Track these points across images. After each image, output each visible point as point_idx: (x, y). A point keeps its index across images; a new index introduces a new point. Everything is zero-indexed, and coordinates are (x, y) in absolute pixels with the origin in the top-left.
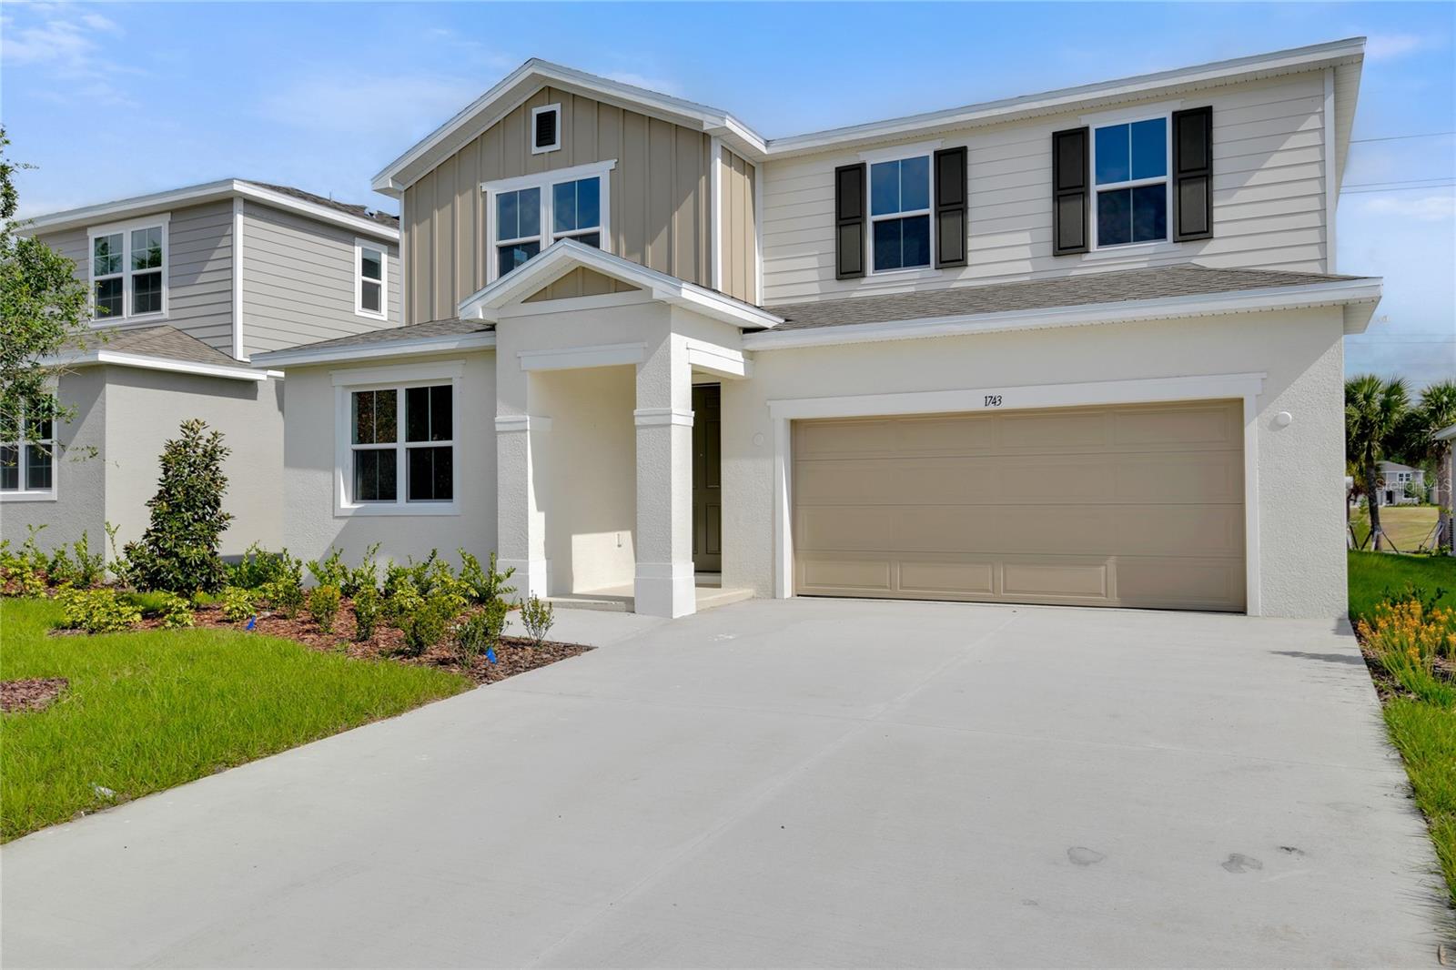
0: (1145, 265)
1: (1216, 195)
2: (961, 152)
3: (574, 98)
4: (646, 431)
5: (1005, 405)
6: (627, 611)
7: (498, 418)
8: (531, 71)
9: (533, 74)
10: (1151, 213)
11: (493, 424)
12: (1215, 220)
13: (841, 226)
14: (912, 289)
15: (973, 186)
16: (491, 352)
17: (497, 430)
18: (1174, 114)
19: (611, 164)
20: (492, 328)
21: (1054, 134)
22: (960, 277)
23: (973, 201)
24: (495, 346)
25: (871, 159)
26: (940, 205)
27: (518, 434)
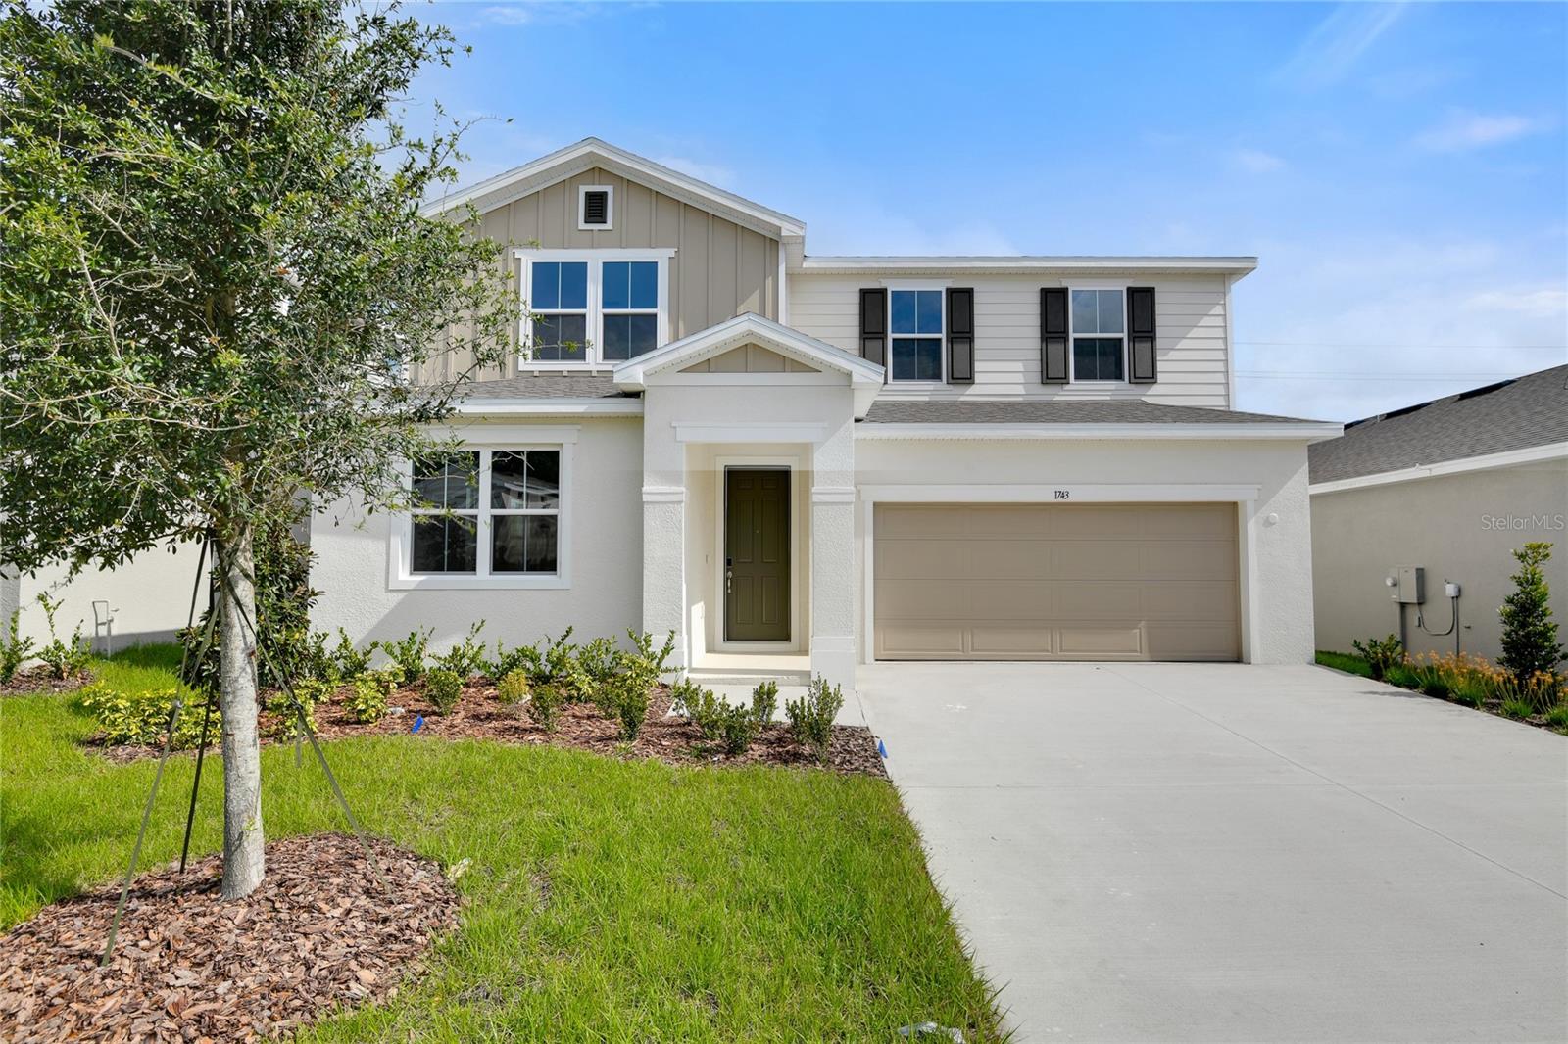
0: (1108, 398)
1: (1159, 352)
2: (969, 293)
3: (629, 185)
4: (824, 508)
5: (1072, 499)
6: (801, 685)
7: (645, 488)
8: (588, 149)
9: (591, 152)
10: (1113, 359)
11: (641, 494)
12: (1159, 370)
13: (865, 339)
14: (927, 398)
15: (978, 321)
16: (638, 420)
17: (644, 500)
18: (1129, 289)
19: (671, 252)
20: (636, 394)
21: (1042, 289)
22: (968, 392)
23: (978, 332)
24: (643, 413)
25: (892, 286)
26: (952, 332)
27: (670, 505)
